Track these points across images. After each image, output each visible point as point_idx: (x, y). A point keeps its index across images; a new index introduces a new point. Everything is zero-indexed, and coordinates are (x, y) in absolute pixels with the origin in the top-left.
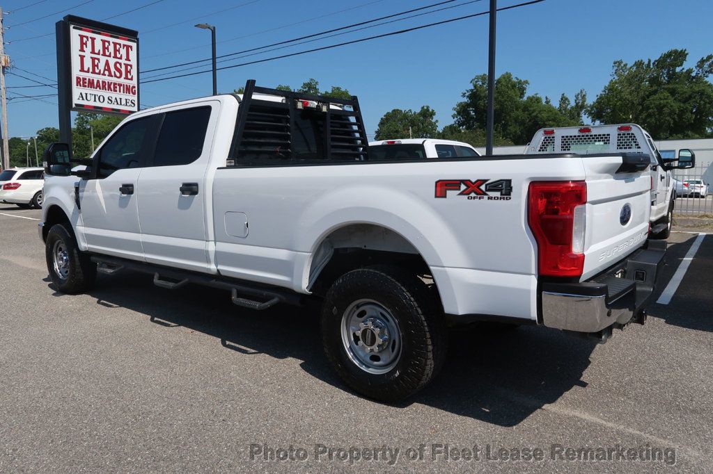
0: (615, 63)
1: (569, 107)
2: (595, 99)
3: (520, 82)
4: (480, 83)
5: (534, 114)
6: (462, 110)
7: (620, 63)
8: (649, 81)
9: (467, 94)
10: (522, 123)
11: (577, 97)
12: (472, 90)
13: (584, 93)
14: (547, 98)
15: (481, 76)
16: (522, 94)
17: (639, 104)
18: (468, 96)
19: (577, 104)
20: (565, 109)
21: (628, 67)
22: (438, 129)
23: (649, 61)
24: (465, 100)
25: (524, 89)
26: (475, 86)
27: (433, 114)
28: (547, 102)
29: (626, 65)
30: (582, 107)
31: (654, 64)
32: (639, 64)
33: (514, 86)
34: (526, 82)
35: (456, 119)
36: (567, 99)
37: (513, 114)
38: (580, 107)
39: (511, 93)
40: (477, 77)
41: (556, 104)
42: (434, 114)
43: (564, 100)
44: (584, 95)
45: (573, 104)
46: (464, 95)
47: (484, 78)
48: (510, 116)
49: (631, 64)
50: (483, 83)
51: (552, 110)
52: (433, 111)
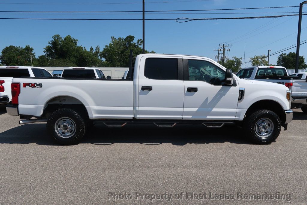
0: (112, 37)
1: (93, 52)
2: (103, 50)
3: (74, 40)
4: (57, 38)
5: (82, 54)
6: (48, 50)
7: (113, 37)
8: (123, 46)
9: (51, 42)
10: (76, 57)
11: (96, 48)
12: (52, 41)
13: (99, 47)
14: (85, 47)
15: (57, 35)
16: (76, 45)
17: (121, 53)
18: (51, 44)
19: (96, 51)
20: (92, 53)
21: (116, 39)
22: (35, 57)
23: (123, 38)
24: (50, 45)
25: (76, 43)
26: (55, 39)
27: (32, 50)
28: (85, 49)
30: (98, 52)
31: (124, 39)
32: (120, 39)
33: (72, 41)
34: (77, 40)
35: (45, 53)
37: (72, 53)
38: (97, 52)
39: (72, 44)
40: (55, 36)
41: (88, 50)
42: (33, 50)
43: (91, 49)
44: (99, 48)
45: (95, 51)
46: (49, 43)
47: (58, 36)
48: (71, 54)
49: (117, 38)
50: (58, 39)
51: (87, 53)
52: (32, 48)
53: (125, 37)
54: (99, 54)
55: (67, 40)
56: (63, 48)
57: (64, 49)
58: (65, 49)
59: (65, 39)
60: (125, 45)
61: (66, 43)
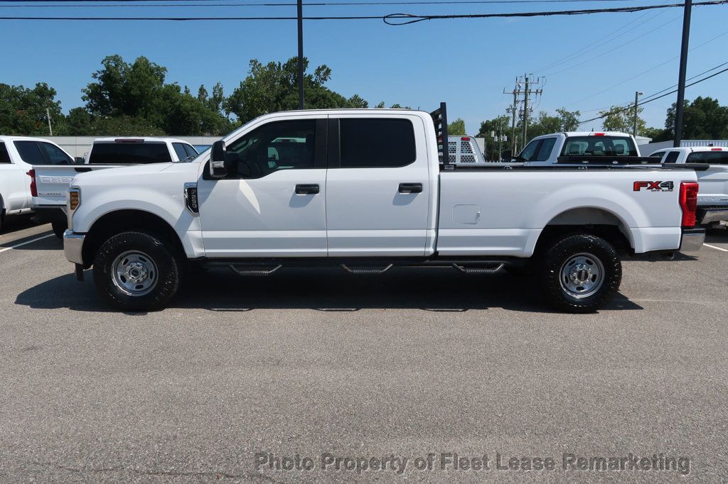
0: (251, 61)
1: (207, 99)
2: (231, 93)
3: (158, 69)
4: (114, 65)
5: (177, 103)
6: (94, 93)
7: (256, 62)
8: (281, 82)
9: (99, 75)
10: (164, 112)
11: (214, 89)
12: (103, 71)
13: (220, 86)
14: (186, 87)
15: (112, 57)
16: (162, 81)
17: (274, 102)
18: (100, 78)
19: (215, 96)
20: (204, 101)
21: (263, 66)
22: (62, 111)
23: (280, 64)
24: (97, 81)
25: (163, 76)
26: (108, 67)
27: (52, 93)
28: (187, 92)
29: (260, 64)
30: (220, 99)
31: (283, 67)
32: (272, 65)
33: (152, 71)
34: (164, 69)
35: (87, 102)
36: (205, 90)
37: (154, 102)
38: (217, 99)
39: (151, 78)
40: (108, 59)
41: (195, 94)
42: (55, 93)
43: (202, 90)
44: (221, 88)
45: (211, 95)
46: (95, 76)
47: (116, 59)
48: (152, 103)
49: (264, 64)
50: (116, 65)
51: (192, 100)
52: (52, 89)
53: (284, 61)
54: (221, 104)
55: (141, 69)
56: (131, 89)
57: (132, 92)
58: (135, 92)
59: (136, 66)
60: (284, 82)
61: (137, 77)
